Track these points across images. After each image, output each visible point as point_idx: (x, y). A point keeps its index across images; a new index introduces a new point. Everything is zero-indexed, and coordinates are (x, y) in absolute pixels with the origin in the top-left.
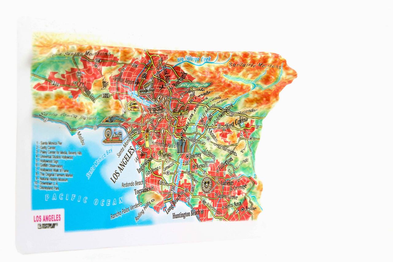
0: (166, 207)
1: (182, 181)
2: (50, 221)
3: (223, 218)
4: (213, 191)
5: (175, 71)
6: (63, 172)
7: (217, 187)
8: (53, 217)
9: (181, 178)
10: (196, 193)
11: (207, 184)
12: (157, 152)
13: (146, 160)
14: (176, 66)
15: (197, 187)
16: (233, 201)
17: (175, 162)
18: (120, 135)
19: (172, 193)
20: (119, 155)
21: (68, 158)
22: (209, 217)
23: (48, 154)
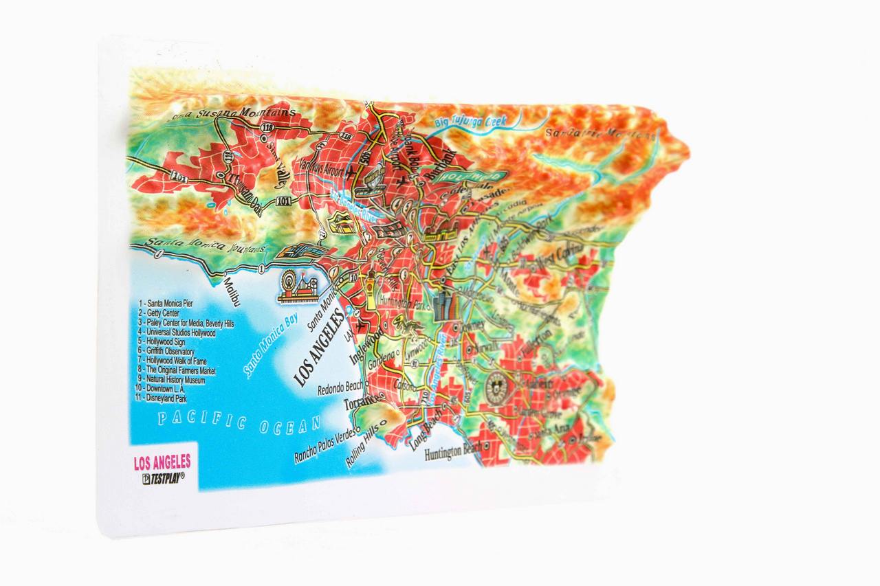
0: (410, 437)
1: (445, 381)
2: (168, 468)
3: (532, 458)
4: (510, 401)
5: (432, 148)
6: (194, 365)
7: (518, 394)
8: (175, 459)
9: (443, 375)
10: (474, 406)
11: (498, 386)
12: (392, 319)
13: (369, 338)
14: (432, 137)
15: (477, 392)
16: (552, 423)
17: (429, 340)
18: (313, 285)
19: (423, 407)
20: (312, 326)
21: (205, 334)
22: (501, 457)
23: (163, 327)
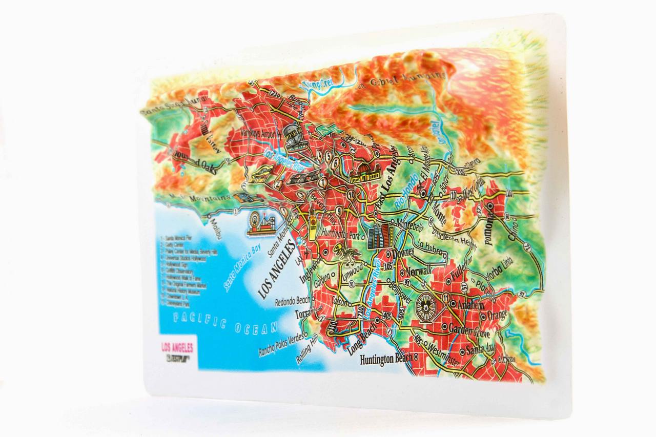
0: (348, 343)
1: (378, 299)
2: (180, 351)
3: (462, 372)
4: (439, 319)
6: (194, 281)
7: (446, 313)
8: (184, 346)
9: (377, 294)
10: (407, 321)
11: (427, 306)
12: (332, 248)
13: (315, 262)
15: (410, 310)
16: (484, 341)
17: (366, 264)
18: (272, 222)
19: (359, 320)
20: (271, 254)
21: (200, 259)
22: (429, 367)
23: (175, 254)
